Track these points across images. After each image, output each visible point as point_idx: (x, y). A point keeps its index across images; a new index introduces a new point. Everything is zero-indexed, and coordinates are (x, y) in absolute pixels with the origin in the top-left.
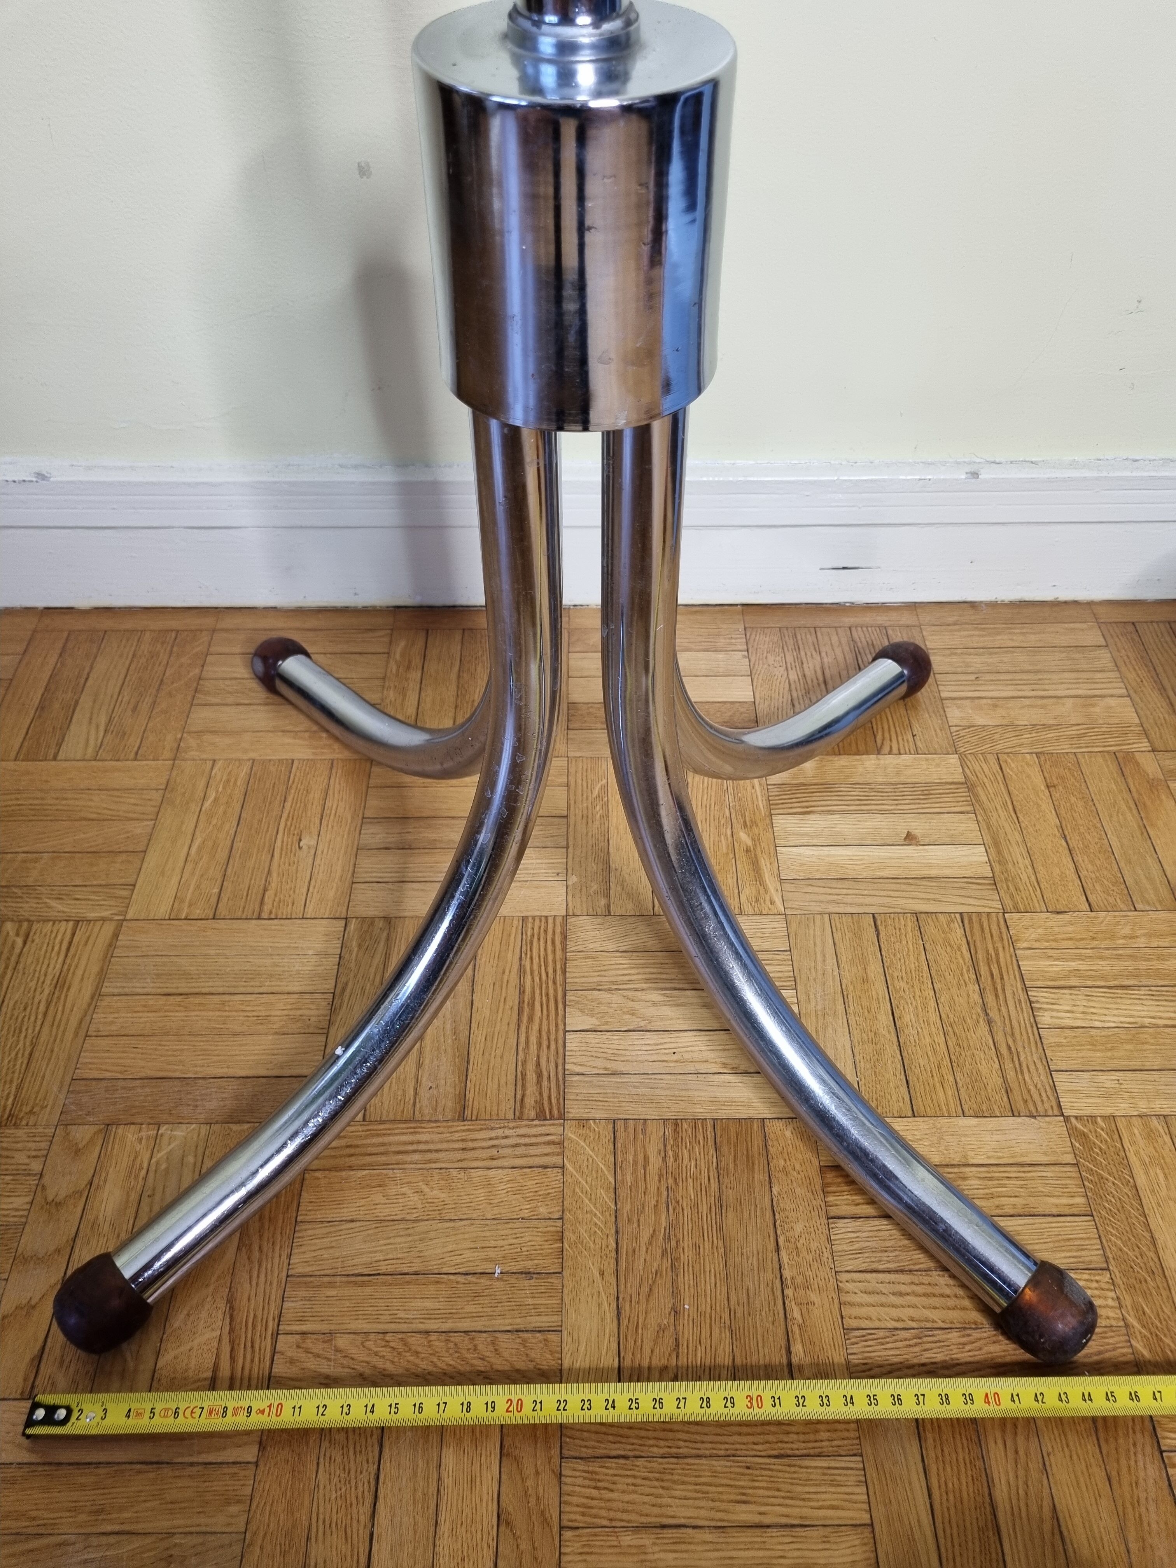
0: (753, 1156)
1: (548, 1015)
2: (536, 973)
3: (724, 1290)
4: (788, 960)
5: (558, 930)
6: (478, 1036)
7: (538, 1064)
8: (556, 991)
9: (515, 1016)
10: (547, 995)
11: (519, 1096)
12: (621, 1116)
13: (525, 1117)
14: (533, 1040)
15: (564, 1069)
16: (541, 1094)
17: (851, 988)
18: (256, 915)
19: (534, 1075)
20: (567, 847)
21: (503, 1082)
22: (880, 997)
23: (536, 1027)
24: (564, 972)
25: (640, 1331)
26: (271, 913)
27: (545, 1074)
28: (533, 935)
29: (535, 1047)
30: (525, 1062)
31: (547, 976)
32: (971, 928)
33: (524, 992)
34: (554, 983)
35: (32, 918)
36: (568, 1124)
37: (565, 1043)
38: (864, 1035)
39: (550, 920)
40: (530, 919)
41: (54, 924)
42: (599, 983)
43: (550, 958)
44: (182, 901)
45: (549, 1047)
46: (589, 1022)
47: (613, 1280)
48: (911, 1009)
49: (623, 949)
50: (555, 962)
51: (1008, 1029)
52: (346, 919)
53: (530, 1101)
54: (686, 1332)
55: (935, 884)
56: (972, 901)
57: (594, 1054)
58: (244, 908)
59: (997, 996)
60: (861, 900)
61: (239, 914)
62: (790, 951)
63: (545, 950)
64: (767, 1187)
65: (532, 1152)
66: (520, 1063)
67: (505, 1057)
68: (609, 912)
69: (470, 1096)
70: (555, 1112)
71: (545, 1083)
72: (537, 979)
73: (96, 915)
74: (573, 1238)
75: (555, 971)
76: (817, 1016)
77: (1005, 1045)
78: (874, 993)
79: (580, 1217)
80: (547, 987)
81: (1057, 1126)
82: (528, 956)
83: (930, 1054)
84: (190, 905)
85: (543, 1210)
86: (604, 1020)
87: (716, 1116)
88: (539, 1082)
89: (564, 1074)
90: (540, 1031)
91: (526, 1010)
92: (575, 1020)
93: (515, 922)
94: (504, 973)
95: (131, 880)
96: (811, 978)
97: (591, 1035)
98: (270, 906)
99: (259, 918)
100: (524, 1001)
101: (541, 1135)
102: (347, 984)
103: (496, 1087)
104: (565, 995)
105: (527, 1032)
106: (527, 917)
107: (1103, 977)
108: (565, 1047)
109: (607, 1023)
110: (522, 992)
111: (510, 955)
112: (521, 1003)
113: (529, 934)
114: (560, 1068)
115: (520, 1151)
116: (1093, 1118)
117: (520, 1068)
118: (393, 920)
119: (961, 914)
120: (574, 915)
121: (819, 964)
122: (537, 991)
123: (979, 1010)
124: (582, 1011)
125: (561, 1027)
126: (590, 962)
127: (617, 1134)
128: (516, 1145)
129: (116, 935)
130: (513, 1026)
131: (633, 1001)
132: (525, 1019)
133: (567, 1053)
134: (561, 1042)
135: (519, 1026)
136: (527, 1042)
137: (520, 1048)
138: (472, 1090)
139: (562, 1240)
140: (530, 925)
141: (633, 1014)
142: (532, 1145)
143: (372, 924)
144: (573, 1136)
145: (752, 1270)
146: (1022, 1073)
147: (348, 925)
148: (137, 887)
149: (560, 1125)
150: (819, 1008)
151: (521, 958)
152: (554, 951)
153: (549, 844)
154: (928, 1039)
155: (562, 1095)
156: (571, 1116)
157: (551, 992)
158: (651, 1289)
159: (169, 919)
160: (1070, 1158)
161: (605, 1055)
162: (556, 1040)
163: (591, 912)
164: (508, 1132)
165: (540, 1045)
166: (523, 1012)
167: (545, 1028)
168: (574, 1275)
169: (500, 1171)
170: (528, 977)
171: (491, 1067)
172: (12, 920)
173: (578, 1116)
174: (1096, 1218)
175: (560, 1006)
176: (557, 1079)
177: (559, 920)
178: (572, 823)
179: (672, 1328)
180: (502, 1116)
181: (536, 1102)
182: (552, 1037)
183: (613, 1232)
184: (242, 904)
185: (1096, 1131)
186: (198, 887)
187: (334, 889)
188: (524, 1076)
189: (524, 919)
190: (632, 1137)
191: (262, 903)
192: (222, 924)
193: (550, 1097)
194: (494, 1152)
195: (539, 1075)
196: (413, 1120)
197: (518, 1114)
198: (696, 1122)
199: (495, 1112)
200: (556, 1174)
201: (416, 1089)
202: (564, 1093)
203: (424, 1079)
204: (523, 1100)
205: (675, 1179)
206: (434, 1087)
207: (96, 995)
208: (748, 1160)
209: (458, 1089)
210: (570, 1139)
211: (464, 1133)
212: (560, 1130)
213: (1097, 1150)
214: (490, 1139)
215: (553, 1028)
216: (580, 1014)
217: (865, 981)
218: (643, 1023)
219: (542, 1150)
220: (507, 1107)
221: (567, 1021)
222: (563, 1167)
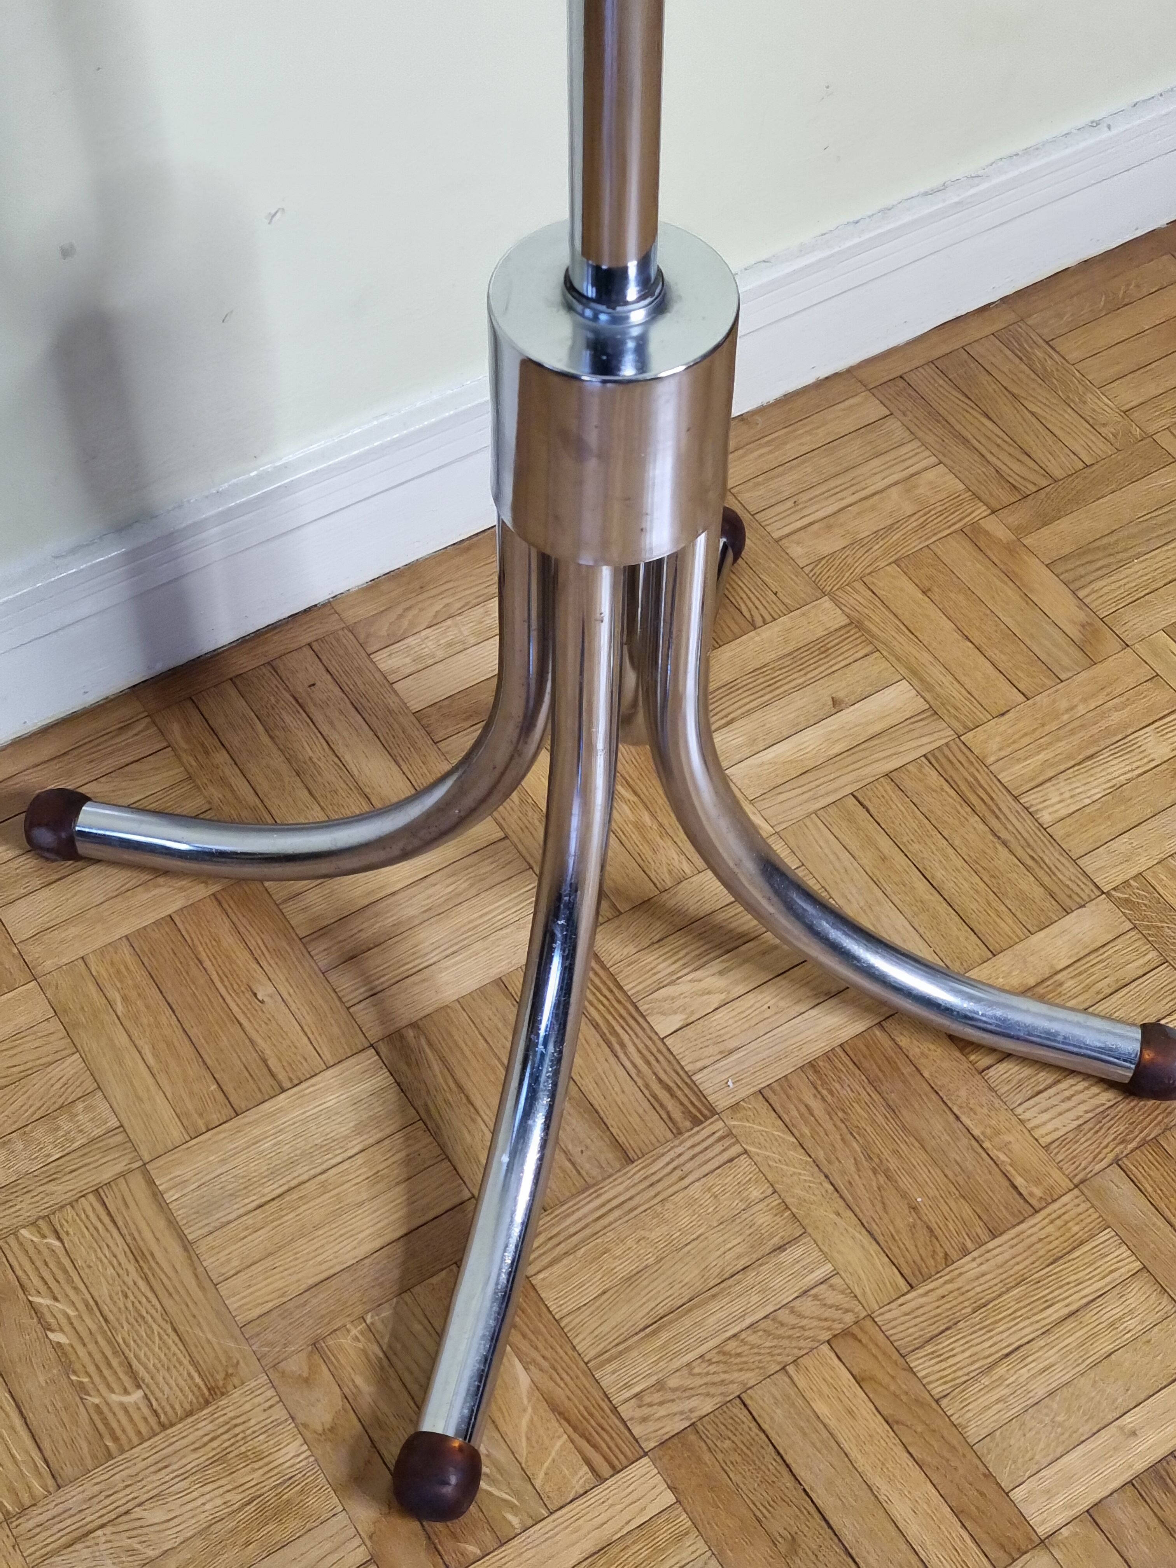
0: (892, 1057)
1: (636, 1034)
2: (595, 1001)
3: (939, 1172)
4: (807, 875)
7: (660, 1081)
8: (625, 1008)
9: (607, 1050)
10: (621, 1016)
11: (665, 1116)
12: (764, 1085)
13: (683, 1130)
14: (639, 1062)
15: (686, 1073)
16: (682, 1104)
17: (877, 872)
18: (277, 1089)
19: (665, 1092)
21: (641, 1111)
22: (905, 867)
23: (632, 1049)
24: (620, 988)
25: (897, 1238)
26: (291, 1079)
27: (672, 1085)
29: (646, 1067)
30: (647, 1086)
31: (608, 999)
32: (941, 765)
33: (597, 1024)
34: (619, 1002)
36: (724, 1116)
37: (669, 1050)
42: (660, 982)
43: (598, 981)
44: (188, 1115)
45: (657, 1061)
46: (677, 1021)
47: (850, 1213)
49: (657, 937)
50: (604, 983)
51: (1022, 842)
52: (372, 1046)
53: (677, 1115)
54: (931, 1218)
55: (886, 739)
56: (925, 740)
57: (702, 1046)
58: (259, 1089)
59: (997, 817)
60: (833, 786)
61: (259, 1097)
62: (803, 865)
64: (919, 1076)
65: (712, 1155)
66: (643, 1088)
67: (626, 1090)
68: (619, 911)
69: (622, 1139)
70: (706, 1112)
71: (679, 1093)
72: (601, 1007)
73: (108, 1175)
74: (795, 1200)
75: (611, 991)
76: (864, 911)
78: (899, 868)
79: (789, 1181)
80: (615, 1009)
81: (1103, 904)
84: (200, 1115)
85: (755, 1194)
86: (688, 1011)
87: (839, 1042)
88: (673, 1095)
89: (690, 1077)
90: (639, 1051)
91: (613, 1040)
92: (666, 1027)
96: (839, 881)
97: (687, 1030)
98: (284, 1073)
99: (283, 1090)
100: (605, 1034)
101: (708, 1137)
102: (426, 1105)
103: (638, 1119)
104: (637, 1009)
105: (629, 1058)
107: (1069, 757)
108: (672, 1054)
109: (692, 1013)
112: (603, 1036)
114: (681, 1073)
115: (701, 1159)
116: (1127, 883)
117: (646, 1092)
119: (924, 756)
121: (837, 865)
122: (610, 1018)
123: (991, 837)
124: (663, 1014)
125: (655, 1037)
126: (636, 966)
127: (771, 1101)
128: (694, 1157)
129: (150, 1182)
130: (612, 1060)
132: (617, 1047)
133: (678, 1057)
134: (664, 1050)
135: (616, 1056)
136: (635, 1066)
137: (634, 1076)
138: (621, 1134)
139: (787, 1208)
141: (709, 993)
142: (706, 1149)
144: (736, 1123)
145: (949, 1144)
146: (1054, 874)
147: (379, 1051)
148: (126, 1125)
149: (717, 1120)
150: (862, 903)
155: (701, 1094)
156: (721, 1107)
157: (623, 1012)
158: (883, 1203)
159: (192, 1139)
161: (712, 1041)
162: (659, 1051)
164: (679, 1150)
165: (648, 1063)
166: (610, 1042)
167: (641, 1046)
168: (817, 1228)
169: (697, 1184)
170: (591, 1009)
171: (621, 1106)
173: (727, 1104)
175: (640, 1020)
176: (686, 1083)
178: (516, 840)
179: (919, 1221)
180: (663, 1140)
181: (683, 1113)
182: (654, 1050)
183: (823, 1178)
184: (254, 1086)
185: (1134, 893)
186: (192, 1094)
187: (334, 1025)
188: (655, 1097)
190: (785, 1097)
191: (273, 1075)
192: (251, 1116)
193: (692, 1103)
195: (668, 1089)
196: (587, 1187)
197: (675, 1131)
198: (828, 1056)
199: (654, 1140)
200: (744, 1160)
201: (570, 1160)
202: (701, 1091)
203: (570, 1147)
204: (670, 1117)
205: (843, 1110)
206: (584, 1149)
207: (187, 1246)
208: (890, 1063)
209: (607, 1140)
210: (734, 1127)
211: (642, 1172)
212: (720, 1124)
213: (1144, 908)
214: (668, 1164)
215: (649, 1043)
216: (664, 1017)
217: (884, 859)
218: (723, 996)
219: (718, 1148)
220: (661, 1130)
221: (657, 1028)
222: (746, 1152)
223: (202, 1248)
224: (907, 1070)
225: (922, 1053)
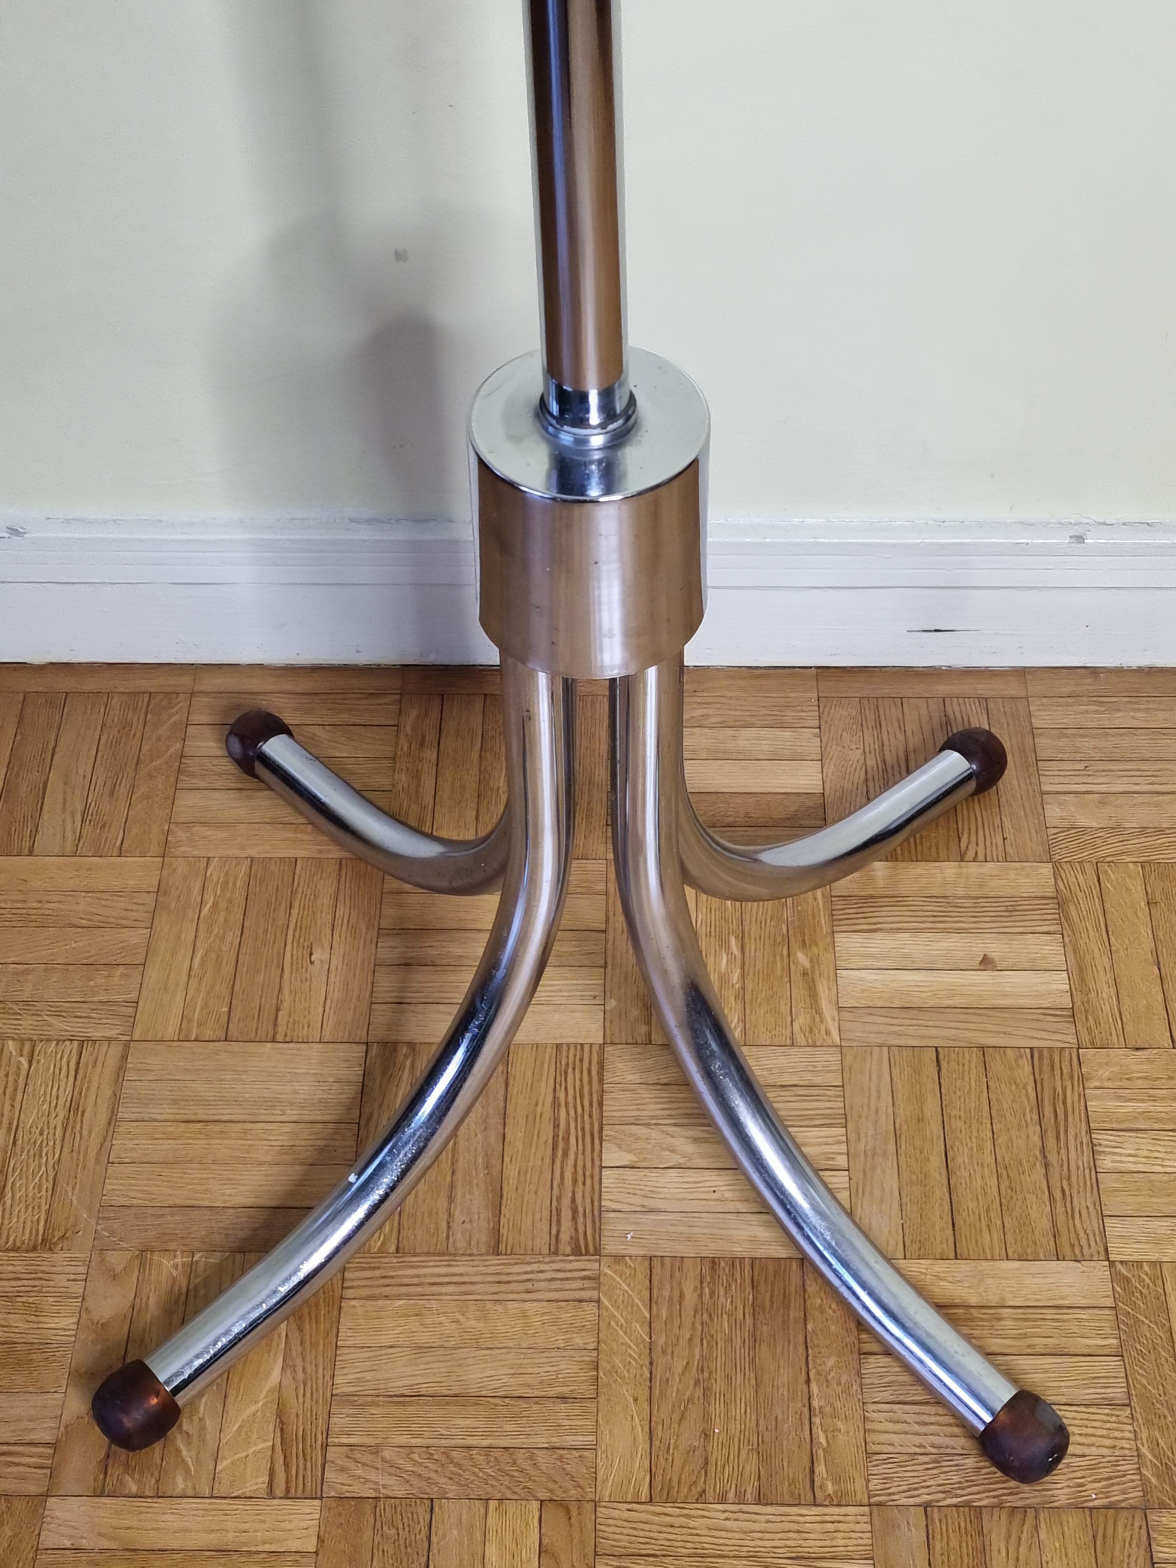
0: (790, 1295)
1: (584, 1150)
2: (571, 1105)
3: (754, 1417)
4: (839, 1096)
5: (595, 1059)
6: (511, 1172)
7: (574, 1200)
8: (592, 1124)
9: (549, 1151)
10: (583, 1128)
11: (554, 1232)
12: (658, 1254)
13: (560, 1252)
14: (568, 1175)
15: (600, 1206)
16: (576, 1230)
17: (905, 1127)
18: (270, 1038)
19: (570, 1211)
20: (605, 967)
21: (537, 1217)
22: (935, 1137)
23: (571, 1161)
24: (601, 1104)
25: (671, 1451)
26: (286, 1035)
27: (581, 1210)
28: (567, 1064)
29: (571, 1182)
30: (559, 1198)
31: (583, 1108)
32: (1040, 1064)
33: (558, 1123)
34: (590, 1116)
35: (35, 1038)
36: (604, 1260)
37: (601, 1179)
38: (914, 1177)
39: (587, 1049)
40: (565, 1047)
41: (57, 1044)
42: (637, 1118)
43: (586, 1090)
44: (190, 1021)
45: (584, 1183)
46: (626, 1158)
47: (646, 1406)
48: (966, 1150)
50: (591, 1093)
51: (1065, 1173)
52: (367, 1043)
53: (565, 1237)
54: (715, 1452)
55: (1007, 1015)
56: (1042, 1035)
57: (631, 1191)
58: (257, 1030)
59: (1058, 1138)
60: (923, 1032)
61: (252, 1036)
62: (840, 1086)
63: (581, 1080)
64: (802, 1325)
65: (567, 1286)
66: (554, 1199)
67: (539, 1192)
68: (650, 1040)
69: (504, 1231)
70: (591, 1249)
71: (581, 1219)
72: (572, 1112)
73: (99, 1035)
74: (608, 1367)
75: (591, 1103)
76: (867, 1155)
77: (1059, 1190)
78: (928, 1133)
79: (615, 1348)
80: (583, 1121)
81: (1100, 1270)
82: (563, 1088)
83: (980, 1197)
84: (199, 1026)
85: (578, 1341)
86: (642, 1156)
87: (754, 1255)
88: (574, 1218)
89: (601, 1210)
90: (575, 1166)
91: (560, 1143)
92: (612, 1156)
93: (549, 1050)
94: (537, 1104)
95: (133, 996)
96: (862, 1116)
97: (629, 1172)
98: (285, 1028)
99: (274, 1041)
100: (558, 1135)
101: (577, 1270)
102: (371, 1115)
103: (530, 1222)
104: (601, 1130)
105: (562, 1168)
106: (561, 1044)
108: (601, 1184)
109: (645, 1160)
110: (556, 1126)
111: (543, 1084)
112: (555, 1136)
113: (564, 1062)
114: (596, 1204)
115: (556, 1285)
116: (1139, 1264)
117: (554, 1203)
118: (418, 1046)
119: (1031, 1048)
120: (612, 1043)
121: (873, 1100)
122: (572, 1125)
123: (1037, 1153)
124: (620, 1147)
125: (597, 1163)
126: (629, 1095)
127: (654, 1271)
128: (552, 1280)
129: (124, 1057)
130: (548, 1161)
131: (673, 1137)
132: (560, 1153)
133: (603, 1190)
134: (596, 1178)
135: (553, 1161)
136: (562, 1177)
137: (554, 1184)
138: (506, 1227)
139: (597, 1369)
140: (564, 1053)
141: (672, 1151)
142: (567, 1279)
143: (395, 1050)
144: (609, 1272)
145: (782, 1399)
146: (1073, 1218)
147: (370, 1050)
148: (141, 1003)
149: (596, 1261)
150: (869, 1147)
151: (555, 1090)
152: (590, 1082)
153: (586, 963)
154: (980, 1183)
155: (598, 1231)
156: (607, 1252)
157: (587, 1127)
158: (682, 1414)
159: (179, 1040)
160: (1109, 1302)
161: (643, 1193)
162: (592, 1177)
163: (630, 1041)
164: (543, 1267)
165: (575, 1181)
166: (557, 1145)
167: (580, 1163)
168: (609, 1400)
169: (535, 1304)
170: (563, 1110)
171: (525, 1202)
172: (14, 1039)
173: (614, 1252)
174: (1126, 1359)
175: (597, 1141)
176: (593, 1215)
177: (595, 1049)
178: (611, 939)
179: (702, 1449)
180: (536, 1251)
181: (571, 1238)
182: (588, 1173)
184: (255, 1025)
185: (1139, 1276)
186: (205, 1006)
187: (352, 1011)
188: (559, 1212)
189: (558, 1046)
190: (668, 1274)
191: (275, 1024)
192: (235, 1047)
193: (585, 1234)
194: (529, 1285)
195: (575, 1212)
196: (446, 1253)
197: (552, 1249)
198: (734, 1262)
199: (529, 1246)
200: (591, 1308)
201: (448, 1223)
202: (600, 1229)
203: (457, 1213)
204: (557, 1235)
205: (710, 1315)
206: (467, 1221)
207: (112, 1120)
208: (784, 1298)
209: (491, 1224)
210: (605, 1274)
211: (499, 1267)
212: (596, 1265)
213: (1138, 1295)
214: (526, 1273)
215: (589, 1164)
216: (617, 1149)
217: (920, 1120)
218: (682, 1160)
219: (578, 1284)
220: (542, 1242)
221: (604, 1156)
222: (598, 1301)
223: (123, 1128)
224: (795, 1313)
225: (821, 1306)
